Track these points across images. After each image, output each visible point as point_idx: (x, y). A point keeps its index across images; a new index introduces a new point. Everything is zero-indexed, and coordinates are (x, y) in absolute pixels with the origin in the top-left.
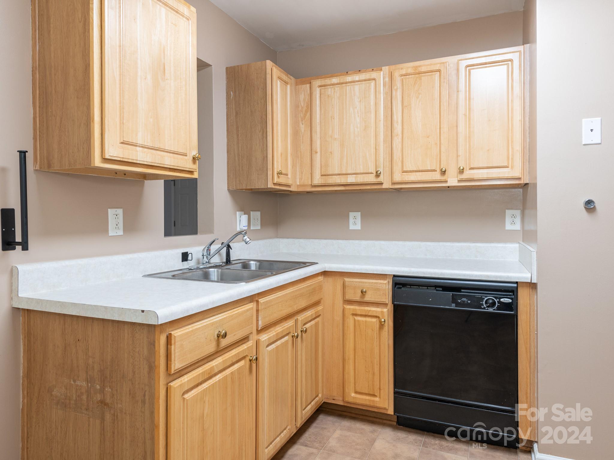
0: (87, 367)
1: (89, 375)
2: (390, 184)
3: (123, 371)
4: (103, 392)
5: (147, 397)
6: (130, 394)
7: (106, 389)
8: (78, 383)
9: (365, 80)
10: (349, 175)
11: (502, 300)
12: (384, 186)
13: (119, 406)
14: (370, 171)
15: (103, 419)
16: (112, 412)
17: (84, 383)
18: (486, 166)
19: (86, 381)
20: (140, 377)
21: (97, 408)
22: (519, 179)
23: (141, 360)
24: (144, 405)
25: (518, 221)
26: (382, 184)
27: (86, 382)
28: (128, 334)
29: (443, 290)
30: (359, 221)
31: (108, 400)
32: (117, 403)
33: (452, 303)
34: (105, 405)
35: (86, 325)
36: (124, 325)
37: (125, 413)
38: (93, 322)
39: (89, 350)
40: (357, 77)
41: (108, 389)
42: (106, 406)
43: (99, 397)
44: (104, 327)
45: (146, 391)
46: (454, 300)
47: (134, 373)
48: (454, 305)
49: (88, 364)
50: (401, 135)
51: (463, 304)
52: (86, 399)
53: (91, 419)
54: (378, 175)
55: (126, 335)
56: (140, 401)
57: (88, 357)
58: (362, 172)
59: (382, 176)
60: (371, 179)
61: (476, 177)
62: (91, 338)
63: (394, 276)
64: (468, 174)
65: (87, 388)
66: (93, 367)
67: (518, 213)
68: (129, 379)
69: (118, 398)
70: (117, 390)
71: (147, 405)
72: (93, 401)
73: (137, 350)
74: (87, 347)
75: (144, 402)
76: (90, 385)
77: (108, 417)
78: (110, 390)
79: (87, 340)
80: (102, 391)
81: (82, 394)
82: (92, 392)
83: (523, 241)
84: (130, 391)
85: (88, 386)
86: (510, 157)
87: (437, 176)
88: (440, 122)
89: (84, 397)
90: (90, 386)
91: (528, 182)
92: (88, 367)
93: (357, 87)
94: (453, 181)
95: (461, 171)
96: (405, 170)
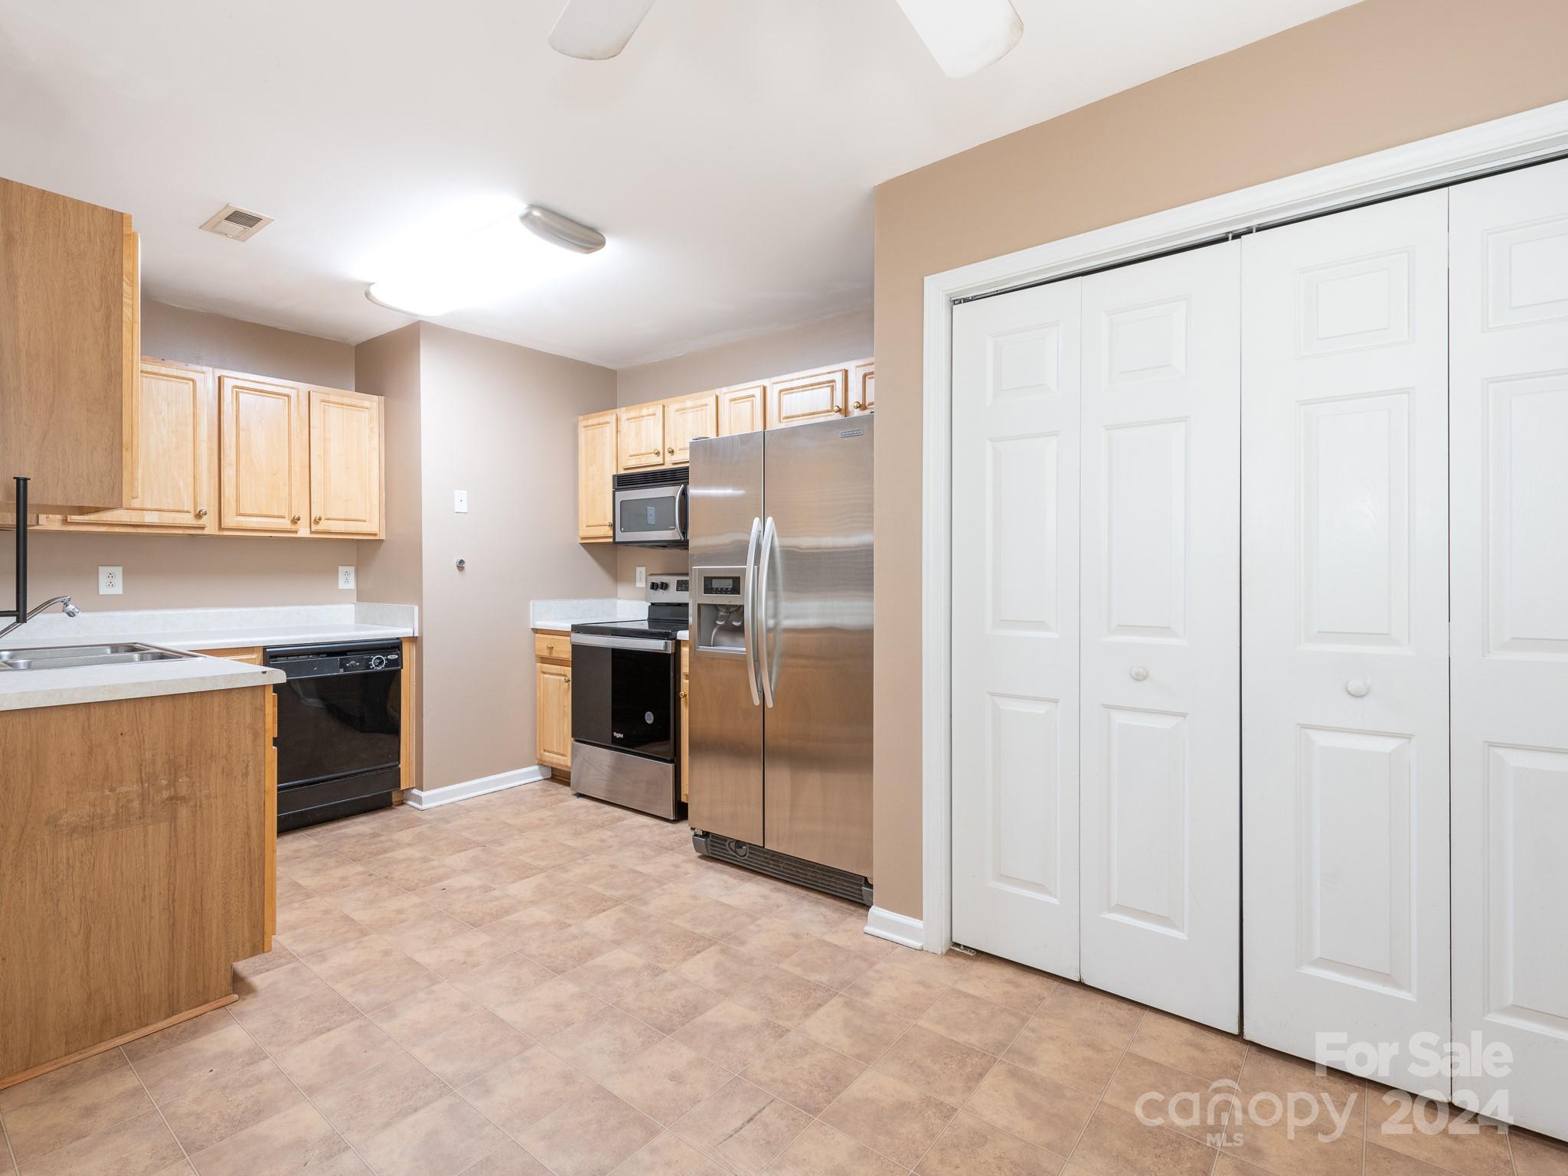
0: (141, 765)
1: (145, 773)
2: (217, 529)
3: (211, 750)
4: (174, 786)
5: (251, 768)
6: (223, 773)
7: (180, 780)
8: (123, 789)
9: (176, 377)
10: (145, 512)
11: (389, 657)
12: (206, 532)
13: (204, 792)
14: (186, 509)
15: (174, 818)
16: (192, 803)
17: (135, 786)
18: (344, 517)
19: (137, 782)
20: (240, 749)
21: (163, 809)
22: (375, 535)
23: (241, 730)
24: (247, 777)
25: (352, 579)
26: (203, 528)
27: (140, 784)
28: (220, 706)
29: (328, 656)
30: (119, 581)
31: (183, 791)
32: (200, 791)
33: (340, 668)
34: (178, 800)
35: (138, 710)
36: (213, 697)
37: (216, 797)
38: (152, 705)
39: (144, 742)
40: (164, 370)
41: (183, 780)
42: (179, 802)
43: (165, 794)
44: (175, 707)
45: (249, 762)
46: (342, 666)
47: (229, 747)
48: (342, 670)
49: (142, 760)
50: (235, 466)
51: (353, 667)
52: (138, 806)
53: (150, 828)
54: (199, 516)
55: (216, 709)
56: (240, 775)
57: (142, 751)
58: (172, 508)
59: (205, 517)
60: (188, 519)
61: (333, 529)
62: (148, 726)
63: (265, 648)
64: (323, 525)
65: (140, 791)
66: (154, 762)
67: (352, 570)
68: (221, 756)
69: (203, 783)
70: (200, 776)
71: (251, 777)
72: (153, 804)
73: (235, 721)
74: (141, 738)
75: (246, 775)
76: (146, 785)
77: (183, 812)
78: (186, 779)
79: (140, 730)
80: (173, 783)
81: (131, 801)
82: (151, 792)
83: (357, 601)
84: (223, 769)
85: (143, 787)
86: (368, 511)
87: (286, 524)
88: (290, 459)
89: (136, 804)
90: (149, 786)
91: (384, 538)
92: (144, 763)
93: (163, 384)
94: (304, 532)
95: (317, 521)
96: (242, 512)
